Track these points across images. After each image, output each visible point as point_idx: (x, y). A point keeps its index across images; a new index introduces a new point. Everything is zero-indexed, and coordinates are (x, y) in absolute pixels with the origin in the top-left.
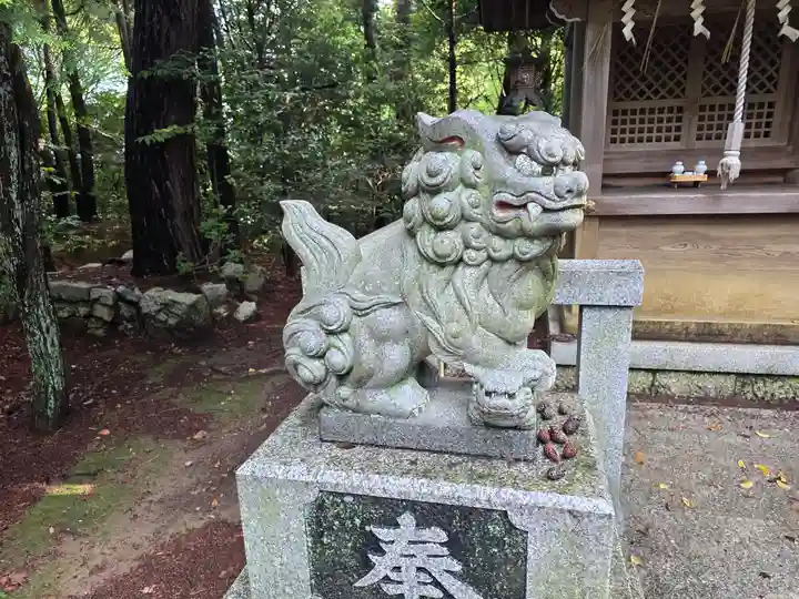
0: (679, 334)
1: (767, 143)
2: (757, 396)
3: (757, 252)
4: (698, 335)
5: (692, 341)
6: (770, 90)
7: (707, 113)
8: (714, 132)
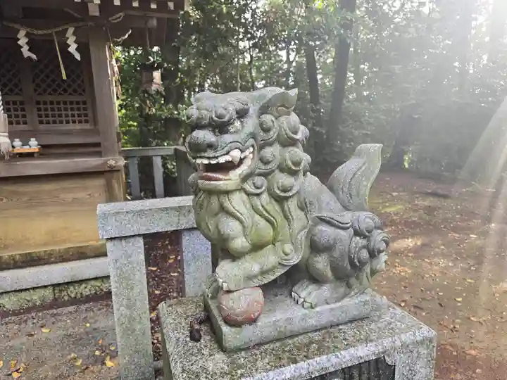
0: (9, 264)
1: (87, 126)
2: (70, 296)
3: (55, 199)
4: (23, 262)
6: (80, 94)
7: (41, 106)
8: (51, 119)
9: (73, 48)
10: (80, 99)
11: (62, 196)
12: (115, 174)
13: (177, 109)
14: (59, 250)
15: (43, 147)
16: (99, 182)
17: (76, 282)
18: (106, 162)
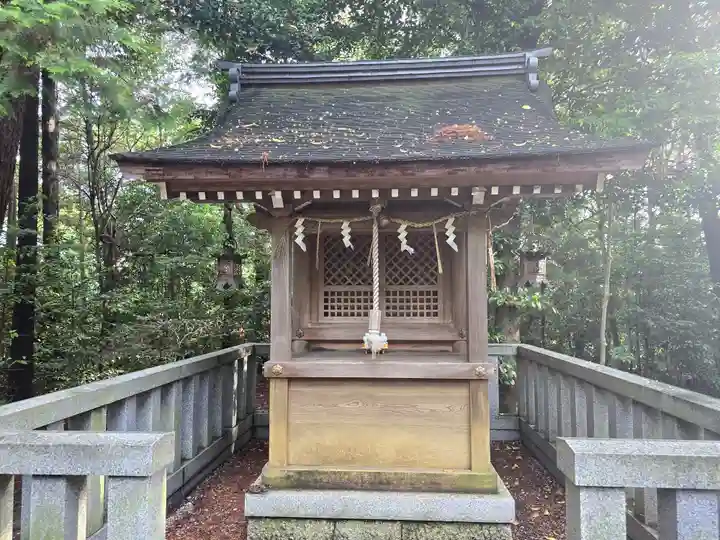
0: (356, 483)
1: (436, 320)
4: (371, 484)
5: (366, 490)
6: (433, 283)
7: (391, 297)
8: (398, 311)
9: (450, 241)
10: (432, 289)
11: (420, 406)
12: (482, 385)
13: (516, 294)
14: (412, 474)
15: (390, 342)
16: (461, 392)
17: (426, 522)
18: (474, 369)
